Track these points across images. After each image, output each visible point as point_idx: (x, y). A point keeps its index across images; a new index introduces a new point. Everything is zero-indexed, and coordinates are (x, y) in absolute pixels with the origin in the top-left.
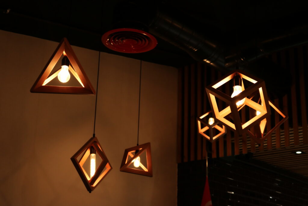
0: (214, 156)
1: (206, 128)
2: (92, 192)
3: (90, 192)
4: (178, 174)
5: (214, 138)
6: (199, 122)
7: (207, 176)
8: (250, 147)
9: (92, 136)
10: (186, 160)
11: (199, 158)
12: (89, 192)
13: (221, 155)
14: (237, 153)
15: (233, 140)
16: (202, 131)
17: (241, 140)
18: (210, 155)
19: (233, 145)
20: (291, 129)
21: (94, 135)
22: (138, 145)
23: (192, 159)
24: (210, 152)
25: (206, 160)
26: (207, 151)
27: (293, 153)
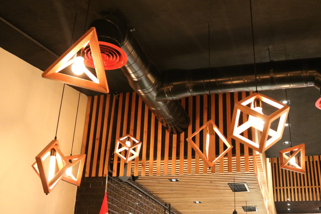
0: (115, 174)
1: (123, 149)
3: (47, 194)
5: (129, 159)
6: (118, 143)
7: (106, 191)
8: (148, 171)
10: (87, 175)
11: (100, 175)
12: (45, 194)
13: (121, 174)
14: (136, 174)
16: (118, 151)
17: (141, 164)
18: (110, 174)
21: (56, 138)
22: (71, 155)
23: (93, 175)
24: (110, 171)
25: (106, 177)
26: (108, 169)
27: (169, 180)
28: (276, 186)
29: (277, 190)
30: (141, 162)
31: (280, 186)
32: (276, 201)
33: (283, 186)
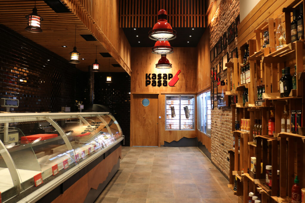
28: (122, 14)
29: (122, 17)
31: (125, 14)
32: (120, 27)
33: (128, 14)
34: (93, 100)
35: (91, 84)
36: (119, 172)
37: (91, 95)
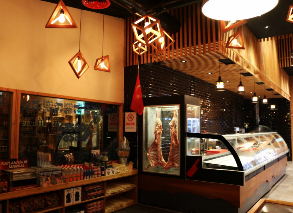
0: (142, 63)
1: (137, 49)
2: (79, 78)
3: (78, 78)
4: (124, 72)
5: (141, 53)
6: (134, 46)
7: (138, 73)
8: (159, 59)
9: (78, 51)
10: (128, 65)
11: (134, 64)
13: (145, 62)
14: (153, 61)
15: (151, 55)
16: (135, 50)
17: (155, 55)
18: (140, 63)
19: (151, 57)
20: (179, 50)
21: (79, 50)
22: (103, 56)
23: (131, 64)
24: (140, 61)
25: (138, 65)
26: (138, 60)
27: (181, 62)
28: (281, 57)
29: (281, 60)
30: (155, 54)
31: (284, 57)
32: (280, 67)
33: (286, 56)
34: (258, 123)
35: (257, 110)
36: (286, 175)
37: (257, 118)
